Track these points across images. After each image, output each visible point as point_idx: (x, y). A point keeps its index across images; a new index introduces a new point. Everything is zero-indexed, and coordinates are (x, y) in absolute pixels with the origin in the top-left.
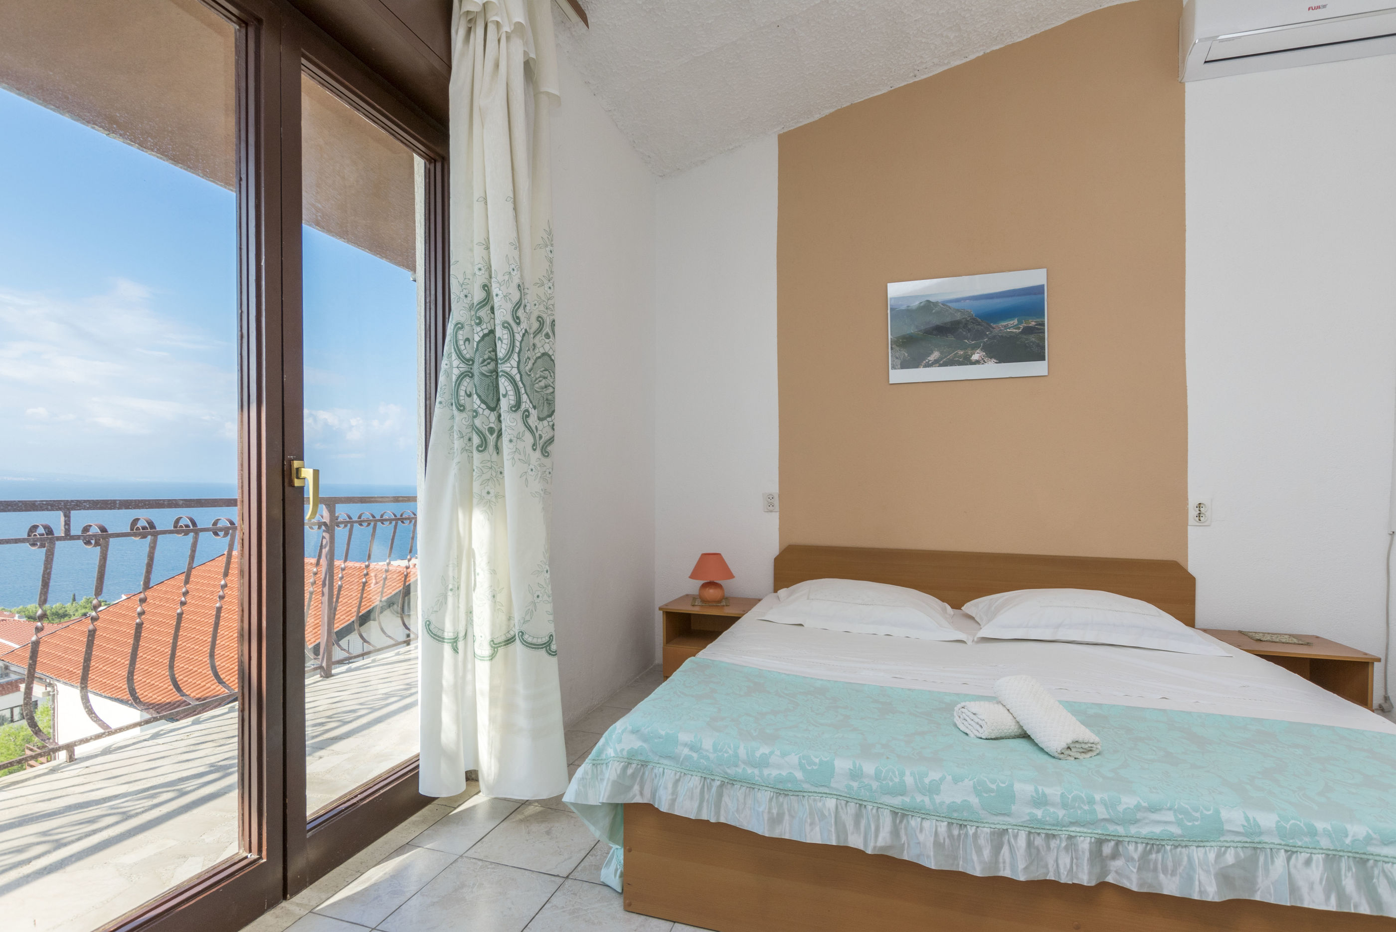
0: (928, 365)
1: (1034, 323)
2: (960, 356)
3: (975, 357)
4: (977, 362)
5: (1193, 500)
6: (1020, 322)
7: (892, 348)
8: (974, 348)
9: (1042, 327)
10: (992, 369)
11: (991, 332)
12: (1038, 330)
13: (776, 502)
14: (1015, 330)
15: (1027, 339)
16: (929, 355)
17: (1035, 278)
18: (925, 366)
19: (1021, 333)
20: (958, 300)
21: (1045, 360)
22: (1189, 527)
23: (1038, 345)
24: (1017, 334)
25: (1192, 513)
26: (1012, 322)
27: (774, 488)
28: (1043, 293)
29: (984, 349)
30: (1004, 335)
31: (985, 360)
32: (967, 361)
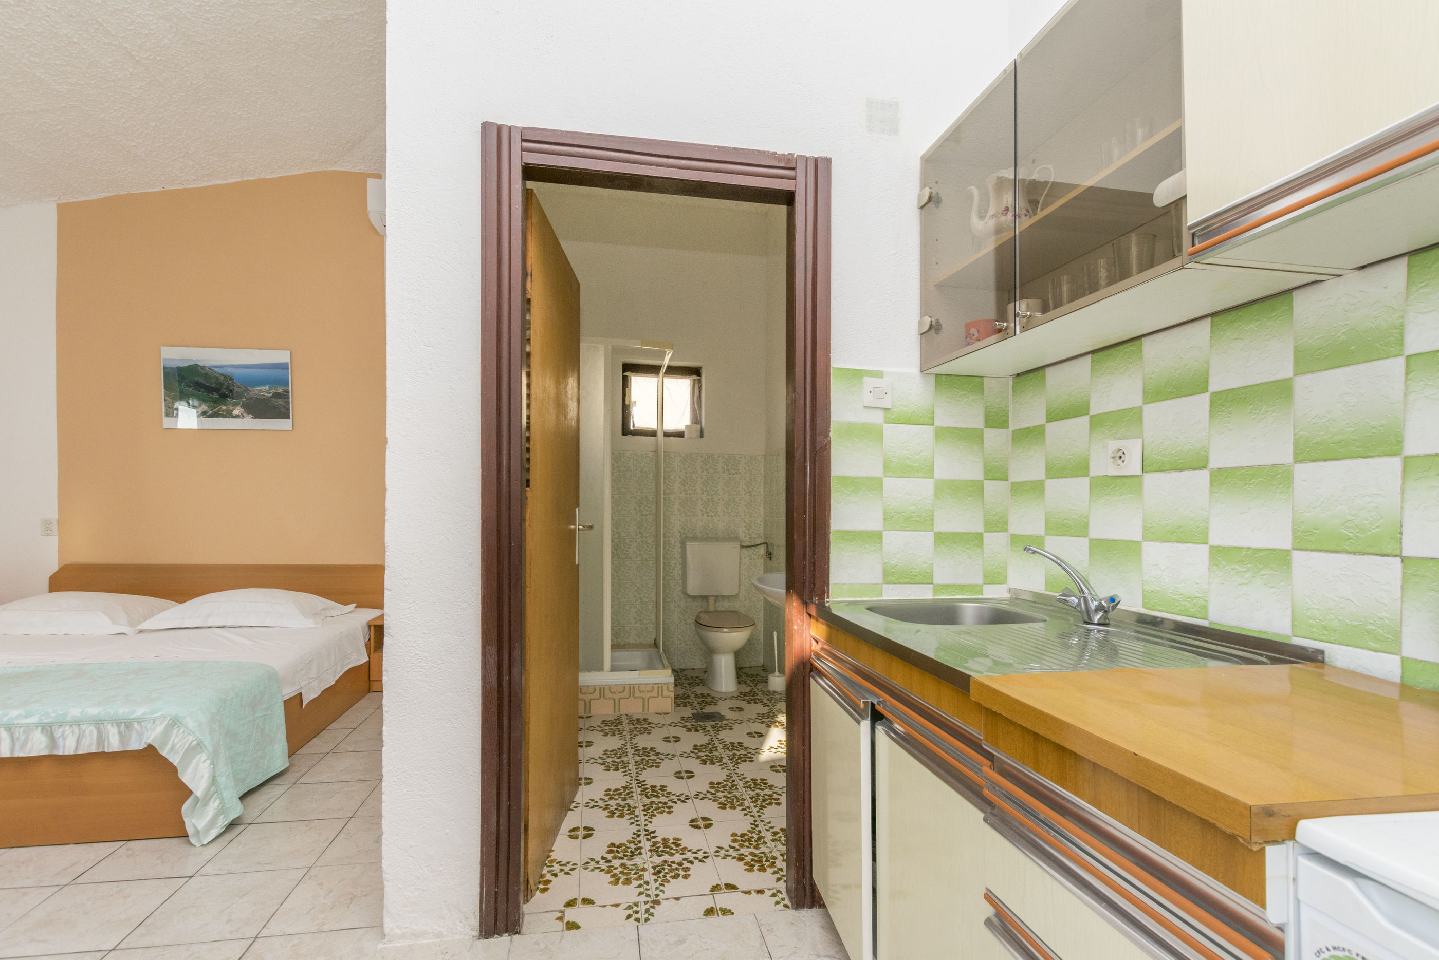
1: (281, 390)
2: (223, 411)
3: (236, 412)
4: (237, 416)
6: (271, 388)
7: (165, 400)
8: (235, 405)
9: (287, 394)
10: (249, 423)
11: (249, 394)
12: (285, 396)
13: (55, 527)
14: (267, 395)
15: (276, 402)
17: (282, 357)
19: (272, 397)
21: (289, 418)
23: (284, 407)
24: (269, 398)
26: (264, 388)
27: (53, 515)
28: (288, 369)
29: (244, 406)
30: (259, 397)
31: (244, 415)
32: (229, 415)
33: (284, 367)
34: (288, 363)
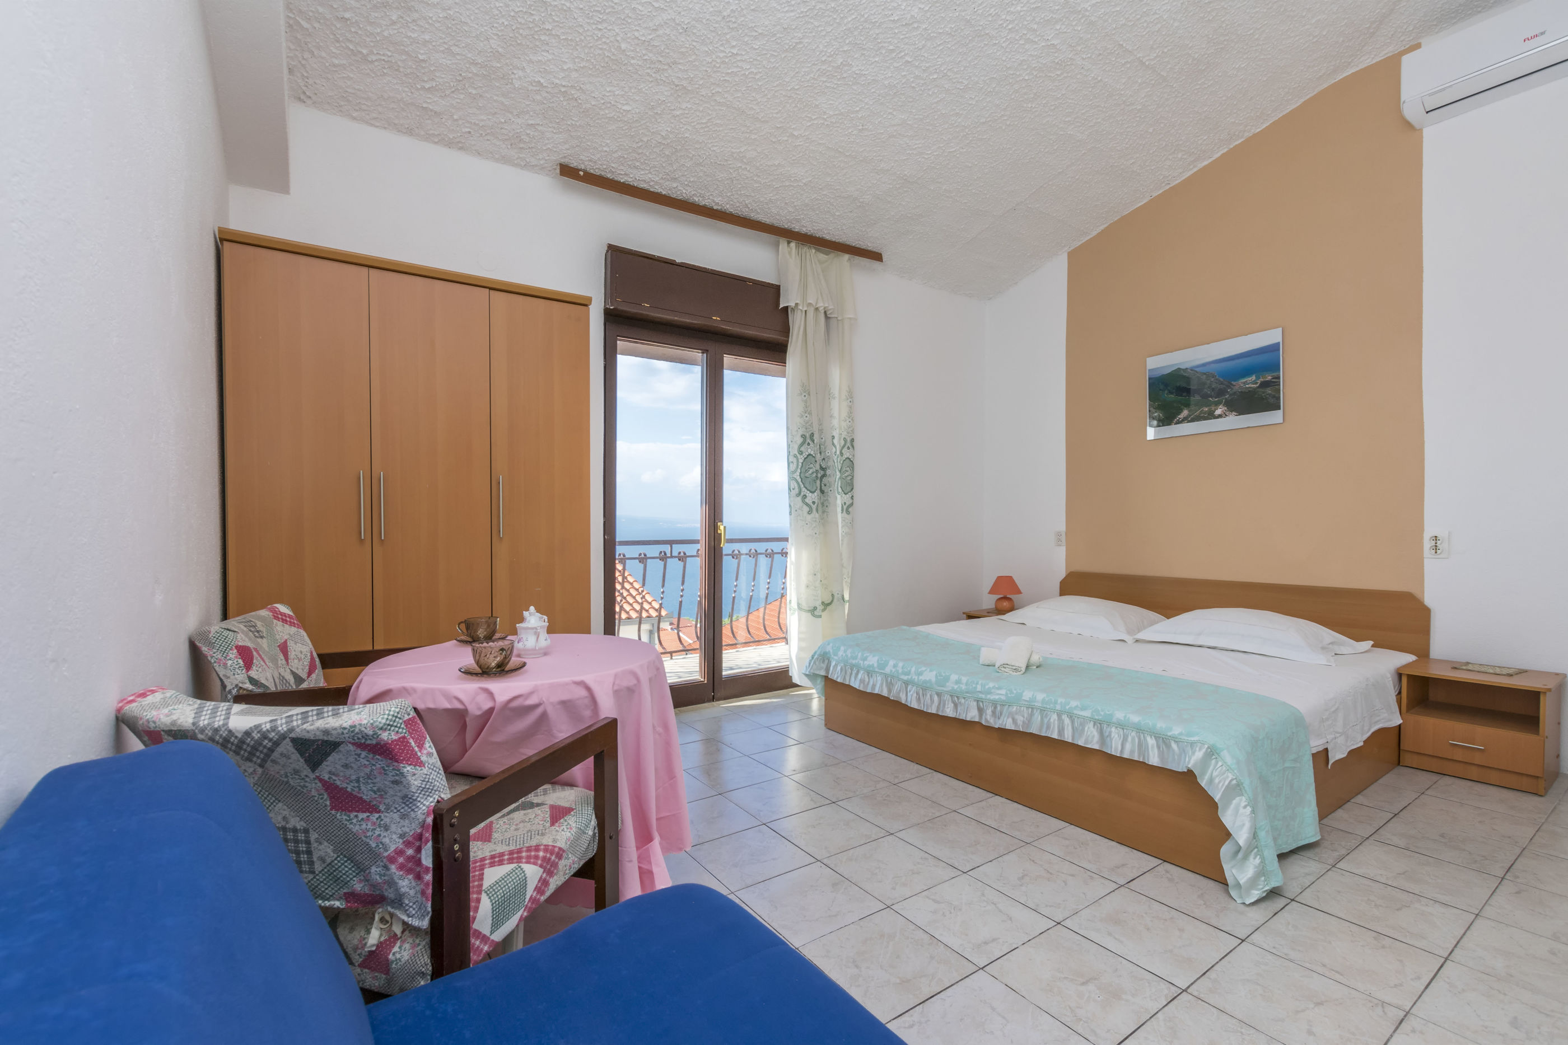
0: (1178, 423)
1: (1270, 378)
2: (1205, 413)
3: (1218, 412)
4: (1220, 416)
5: (1429, 531)
6: (1258, 378)
7: (1150, 411)
8: (1217, 404)
9: (1277, 380)
10: (1233, 421)
11: (1232, 389)
12: (1274, 383)
13: (1063, 538)
14: (1253, 386)
15: (1264, 392)
16: (1179, 413)
17: (1272, 337)
18: (1176, 423)
19: (1258, 387)
20: (1204, 365)
21: (1280, 409)
22: (1425, 559)
23: (1274, 397)
24: (1255, 389)
25: (1427, 544)
26: (1250, 379)
27: (1062, 527)
28: (1279, 350)
29: (1226, 404)
30: (1244, 390)
31: (1227, 413)
32: (1211, 416)
33: (1274, 348)
34: (1279, 343)
